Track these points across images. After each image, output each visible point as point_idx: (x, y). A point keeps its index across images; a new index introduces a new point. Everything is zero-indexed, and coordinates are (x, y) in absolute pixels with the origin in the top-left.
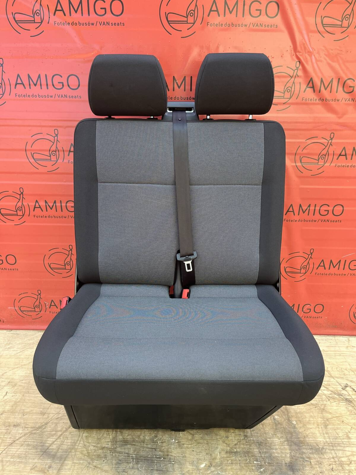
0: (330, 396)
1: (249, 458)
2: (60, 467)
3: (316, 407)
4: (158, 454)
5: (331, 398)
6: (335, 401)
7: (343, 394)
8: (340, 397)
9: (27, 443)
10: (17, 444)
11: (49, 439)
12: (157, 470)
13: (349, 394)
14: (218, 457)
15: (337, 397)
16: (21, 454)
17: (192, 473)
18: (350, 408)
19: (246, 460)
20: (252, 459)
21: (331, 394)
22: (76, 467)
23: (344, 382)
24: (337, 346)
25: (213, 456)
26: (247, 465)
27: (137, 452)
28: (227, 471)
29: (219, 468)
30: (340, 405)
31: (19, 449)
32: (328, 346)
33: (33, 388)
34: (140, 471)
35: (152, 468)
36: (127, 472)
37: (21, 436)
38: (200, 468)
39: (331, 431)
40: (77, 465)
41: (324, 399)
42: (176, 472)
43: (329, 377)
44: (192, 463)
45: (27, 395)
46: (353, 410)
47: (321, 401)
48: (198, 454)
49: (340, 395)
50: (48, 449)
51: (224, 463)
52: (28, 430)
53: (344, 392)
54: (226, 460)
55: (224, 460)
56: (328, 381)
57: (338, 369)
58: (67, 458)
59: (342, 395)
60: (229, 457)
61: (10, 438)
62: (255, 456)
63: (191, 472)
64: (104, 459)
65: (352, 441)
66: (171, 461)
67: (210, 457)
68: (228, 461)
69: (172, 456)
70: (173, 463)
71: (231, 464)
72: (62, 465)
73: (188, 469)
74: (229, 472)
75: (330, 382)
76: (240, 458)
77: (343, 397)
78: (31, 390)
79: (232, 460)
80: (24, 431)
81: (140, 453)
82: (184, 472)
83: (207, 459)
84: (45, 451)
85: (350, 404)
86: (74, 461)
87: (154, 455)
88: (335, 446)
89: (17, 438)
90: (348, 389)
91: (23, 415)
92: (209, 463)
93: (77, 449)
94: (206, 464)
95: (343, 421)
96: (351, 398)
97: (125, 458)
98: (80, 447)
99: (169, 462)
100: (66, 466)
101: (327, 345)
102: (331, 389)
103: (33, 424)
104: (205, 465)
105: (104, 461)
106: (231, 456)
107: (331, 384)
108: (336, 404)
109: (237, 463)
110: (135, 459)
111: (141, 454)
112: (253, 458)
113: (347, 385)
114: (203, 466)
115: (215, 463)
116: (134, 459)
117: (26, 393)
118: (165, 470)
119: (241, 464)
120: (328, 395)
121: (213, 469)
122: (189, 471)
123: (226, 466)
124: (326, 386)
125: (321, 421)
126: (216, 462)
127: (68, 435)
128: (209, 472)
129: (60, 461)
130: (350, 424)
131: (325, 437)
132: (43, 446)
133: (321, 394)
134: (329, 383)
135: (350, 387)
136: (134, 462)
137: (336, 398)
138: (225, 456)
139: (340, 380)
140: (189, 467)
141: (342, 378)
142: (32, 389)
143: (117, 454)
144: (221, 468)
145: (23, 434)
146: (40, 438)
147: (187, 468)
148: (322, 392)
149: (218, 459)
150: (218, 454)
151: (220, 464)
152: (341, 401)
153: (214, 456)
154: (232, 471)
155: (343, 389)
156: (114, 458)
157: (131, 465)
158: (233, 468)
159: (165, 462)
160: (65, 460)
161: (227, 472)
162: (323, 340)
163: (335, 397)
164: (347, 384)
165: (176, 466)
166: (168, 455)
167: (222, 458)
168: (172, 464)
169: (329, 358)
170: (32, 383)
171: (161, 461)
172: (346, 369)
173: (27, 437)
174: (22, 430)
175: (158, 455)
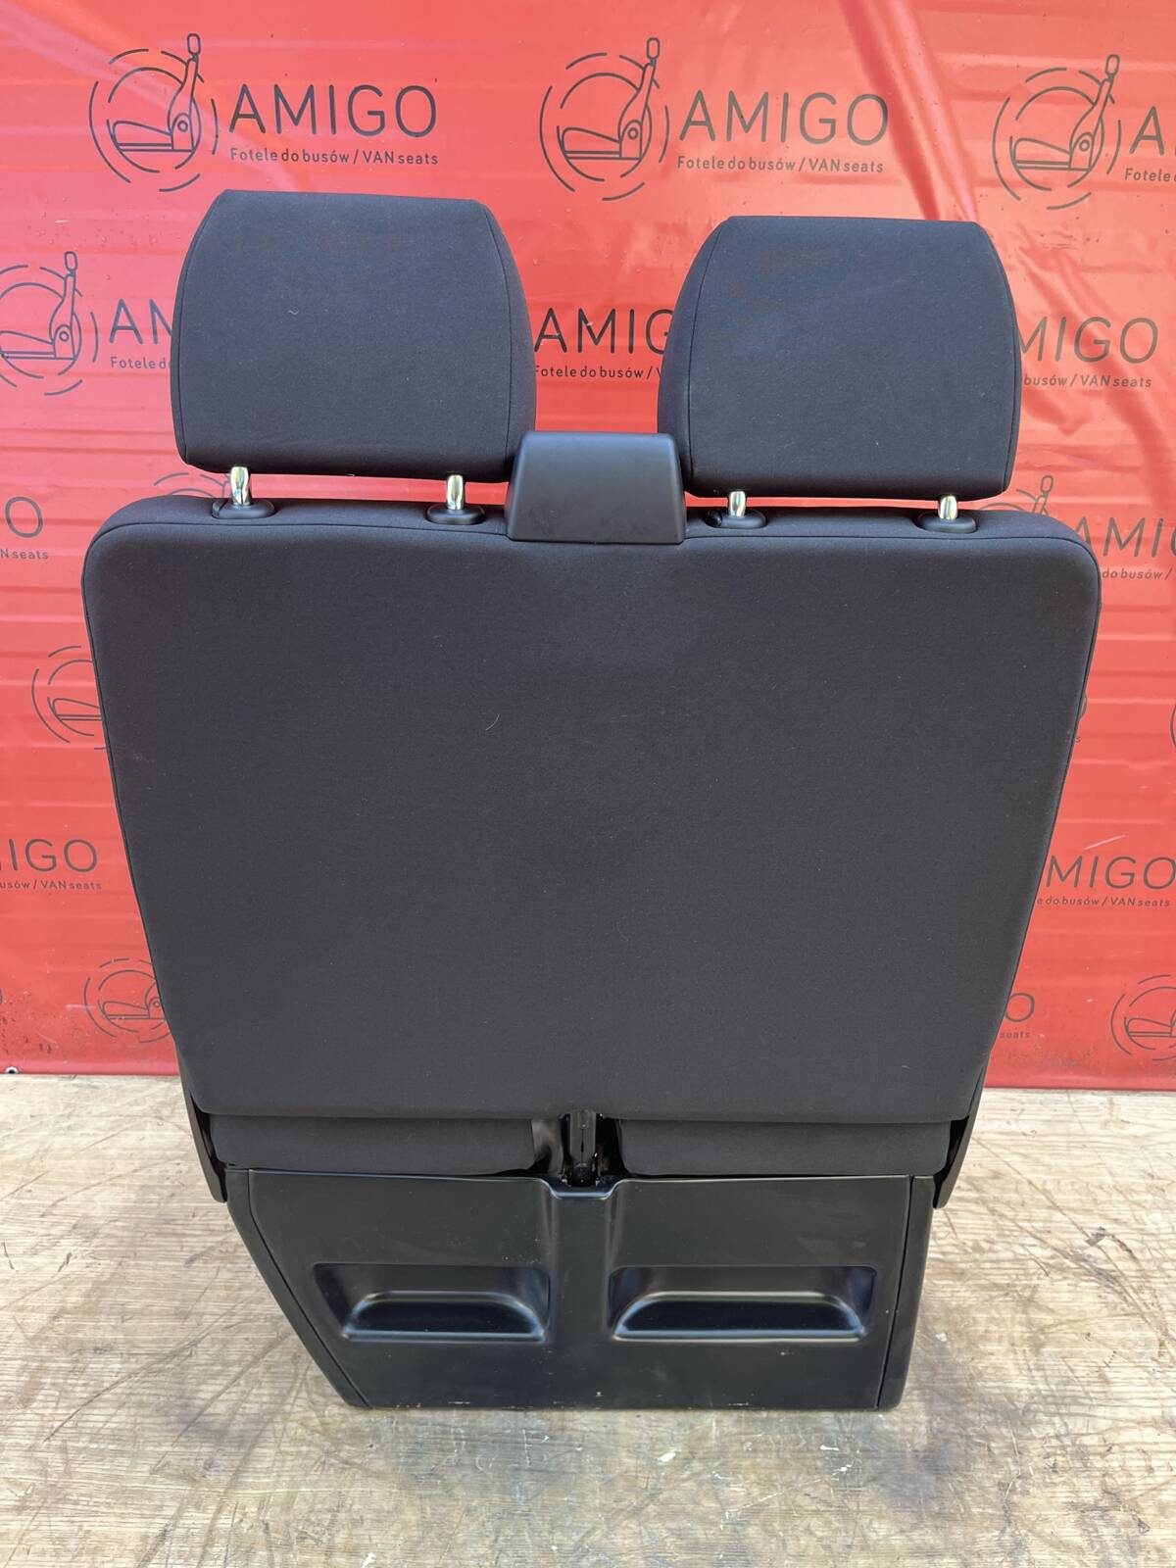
0: (1051, 1262)
1: (807, 1436)
2: (240, 1466)
3: (1007, 1295)
4: (534, 1426)
5: (1054, 1267)
6: (1065, 1278)
7: (1089, 1256)
8: (1082, 1267)
9: (139, 1398)
10: (106, 1401)
11: (203, 1387)
12: (531, 1471)
13: (1109, 1258)
14: (714, 1432)
15: (1073, 1265)
16: (119, 1430)
17: (637, 1477)
18: (1112, 1298)
19: (798, 1442)
20: (813, 1438)
21: (1052, 1257)
22: (288, 1464)
23: (1093, 1223)
24: (1075, 1119)
25: (697, 1430)
26: (801, 1455)
27: (470, 1422)
28: (740, 1473)
29: (717, 1464)
30: (1078, 1289)
31: (115, 1415)
32: (1049, 1121)
33: (149, 1243)
34: (482, 1472)
35: (517, 1465)
36: (441, 1477)
37: (116, 1379)
38: (660, 1464)
39: (1053, 1363)
40: (291, 1458)
41: (1031, 1271)
42: (586, 1477)
43: (1049, 1208)
44: (636, 1451)
45: (132, 1263)
46: (1121, 1303)
47: (1023, 1277)
48: (654, 1424)
49: (1079, 1259)
50: (200, 1414)
51: (733, 1449)
52: (137, 1361)
53: (1093, 1251)
54: (736, 1441)
55: (730, 1441)
56: (1045, 1221)
57: (1076, 1187)
58: (261, 1440)
59: (1085, 1261)
60: (745, 1434)
61: (84, 1385)
62: (826, 1432)
63: (634, 1474)
64: (371, 1442)
65: (1114, 1389)
66: (571, 1445)
67: (688, 1432)
68: (742, 1444)
69: (576, 1430)
70: (579, 1449)
71: (752, 1451)
72: (245, 1460)
73: (625, 1469)
74: (747, 1476)
75: (1051, 1222)
76: (778, 1437)
77: (1087, 1267)
78: (144, 1249)
79: (754, 1442)
80: (126, 1365)
81: (480, 1422)
82: (611, 1476)
83: (681, 1438)
84: (193, 1422)
85: (1111, 1285)
86: (282, 1449)
87: (521, 1429)
88: (1065, 1405)
89: (106, 1385)
90: (1105, 1242)
91: (123, 1318)
92: (687, 1450)
93: (290, 1413)
94: (676, 1453)
95: (1089, 1334)
96: (1114, 1268)
97: (435, 1438)
98: (300, 1409)
99: (568, 1448)
100: (258, 1460)
101: (1047, 1118)
102: (1054, 1242)
103: (154, 1345)
104: (674, 1455)
105: (371, 1446)
106: (753, 1429)
107: (1057, 1227)
108: (1069, 1285)
109: (770, 1450)
110: (466, 1440)
111: (483, 1425)
112: (817, 1437)
113: (1102, 1232)
114: (667, 1458)
115: (705, 1451)
116: (461, 1440)
117: (129, 1257)
118: (557, 1469)
119: (781, 1453)
120: (1044, 1260)
121: (697, 1466)
122: (626, 1472)
123: (738, 1457)
124: (1038, 1235)
125: (1023, 1332)
126: (706, 1445)
127: (260, 1374)
128: (685, 1476)
129: (239, 1447)
130: (1109, 1343)
131: (1033, 1377)
132: (187, 1405)
133: (1023, 1257)
134: (1048, 1225)
135: (1113, 1236)
136: (463, 1449)
137: (1069, 1267)
138: (735, 1430)
139: (1079, 1218)
140: (626, 1460)
141: (1088, 1212)
142: (147, 1246)
143: (411, 1428)
144: (722, 1464)
145: (124, 1375)
146: (177, 1385)
147: (620, 1463)
148: (1025, 1249)
149: (712, 1439)
150: (714, 1424)
151: (719, 1452)
152: (1086, 1278)
153: (700, 1431)
154: (755, 1473)
155: (1092, 1243)
156: (401, 1437)
157: (453, 1457)
158: (758, 1464)
159: (556, 1449)
160: (253, 1446)
161: (740, 1476)
162: (1035, 1103)
163: (1065, 1266)
164: (1101, 1229)
165: (589, 1458)
166: (563, 1429)
167: (723, 1435)
168: (577, 1452)
169: (1050, 1155)
170: (147, 1228)
171: (544, 1444)
172: (1101, 1188)
173: (136, 1382)
174: (122, 1363)
175: (532, 1429)
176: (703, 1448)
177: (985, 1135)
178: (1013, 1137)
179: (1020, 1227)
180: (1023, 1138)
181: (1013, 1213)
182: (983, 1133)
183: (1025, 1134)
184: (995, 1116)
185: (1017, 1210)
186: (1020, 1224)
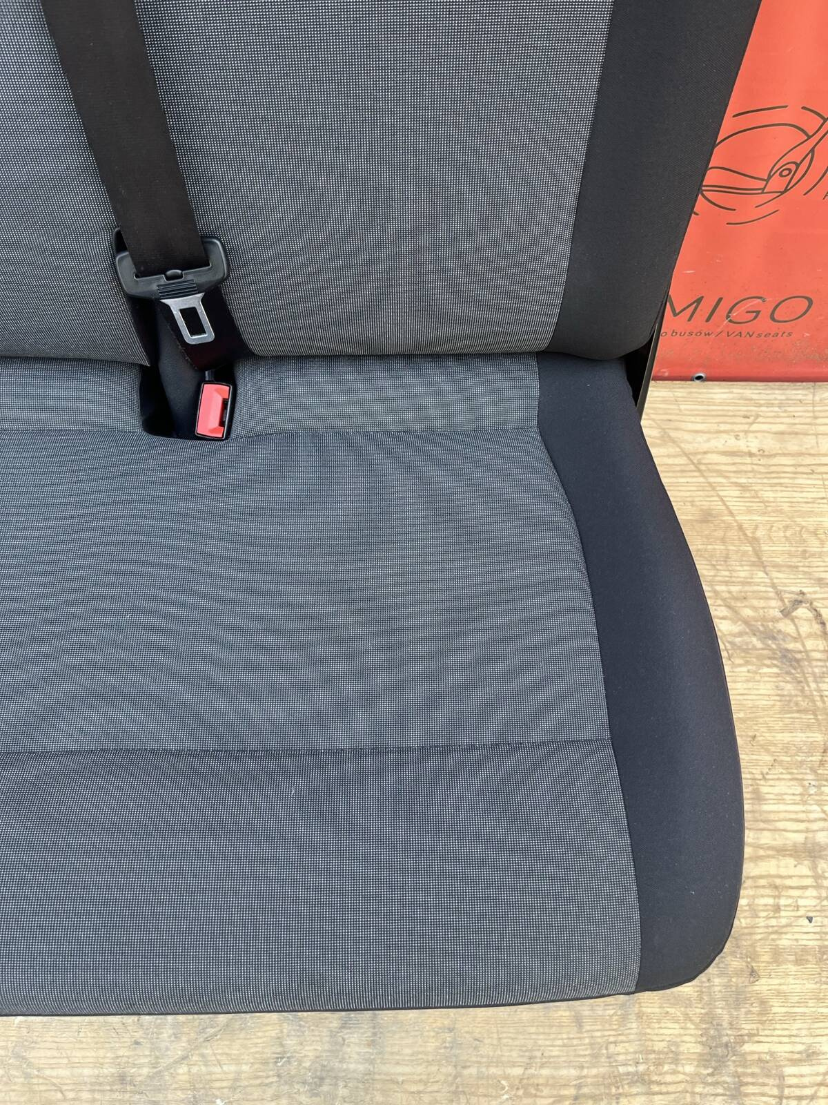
0: (738, 640)
5: (739, 648)
6: (747, 663)
7: (780, 631)
8: (768, 647)
13: (799, 634)
15: (759, 645)
18: (789, 688)
21: (740, 634)
23: (793, 584)
24: (812, 430)
30: (758, 677)
32: (782, 433)
43: (753, 564)
46: (796, 696)
49: (769, 635)
53: (786, 627)
56: (743, 583)
57: (788, 534)
59: (774, 638)
75: (749, 583)
77: (774, 646)
85: (793, 671)
90: (802, 612)
95: (755, 737)
96: (801, 648)
101: (782, 428)
102: (747, 612)
107: (754, 592)
108: (748, 671)
113: (800, 598)
120: (730, 639)
124: (733, 603)
130: (773, 749)
134: (747, 588)
135: (811, 604)
137: (755, 648)
139: (780, 577)
141: (794, 568)
152: (768, 662)
155: (786, 613)
162: (772, 405)
163: (750, 647)
164: (802, 593)
169: (772, 485)
172: (815, 534)
177: (709, 456)
178: (738, 460)
180: (748, 460)
181: (712, 573)
182: (705, 453)
183: (751, 455)
184: (723, 427)
185: (718, 567)
186: (718, 588)
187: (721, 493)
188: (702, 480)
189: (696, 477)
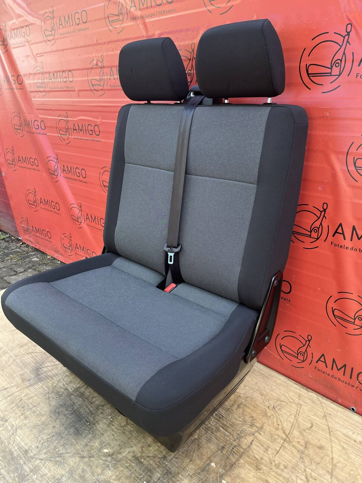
1: (145, 475)
2: (33, 384)
4: (89, 419)
11: (48, 363)
12: (76, 428)
14: (124, 454)
16: (26, 362)
17: (93, 449)
19: (141, 475)
20: (146, 477)
22: (40, 390)
25: (121, 450)
26: (137, 479)
27: (80, 407)
28: (116, 469)
29: (114, 462)
31: (29, 359)
34: (67, 421)
35: (75, 425)
36: (59, 415)
38: (102, 451)
40: (42, 389)
42: (84, 440)
43: (328, 472)
44: (101, 443)
48: (114, 440)
50: (41, 368)
51: (123, 462)
54: (126, 461)
55: (125, 460)
56: (319, 475)
57: (352, 472)
58: (42, 381)
60: (131, 461)
61: (33, 349)
62: (151, 479)
63: (93, 448)
64: (58, 396)
66: (91, 430)
67: (118, 449)
68: (127, 463)
69: (96, 427)
70: (91, 432)
71: (126, 467)
72: (35, 384)
73: (93, 445)
74: (117, 472)
76: (138, 469)
79: (130, 465)
81: (81, 409)
82: (89, 444)
83: (115, 449)
84: (38, 369)
86: (43, 386)
87: (86, 417)
92: (112, 453)
93: (54, 379)
94: (109, 451)
97: (69, 405)
98: (56, 379)
99: (89, 430)
100: (37, 385)
104: (108, 451)
105: (57, 398)
106: (134, 462)
109: (130, 470)
110: (74, 411)
111: (81, 410)
112: (147, 478)
114: (106, 451)
115: (116, 457)
116: (73, 410)
118: (81, 433)
119: (132, 474)
121: (109, 459)
122: (93, 446)
123: (121, 465)
124: (309, 478)
126: (118, 456)
127: (59, 367)
128: (103, 459)
129: (38, 380)
132: (41, 365)
136: (70, 412)
138: (130, 458)
140: (96, 443)
143: (68, 399)
144: (115, 464)
146: (45, 359)
147: (95, 443)
149: (121, 455)
150: (127, 452)
151: (118, 460)
153: (122, 451)
154: (119, 473)
156: (64, 400)
157: (67, 412)
158: (123, 472)
159: (87, 428)
160: (40, 382)
161: (115, 470)
165: (90, 436)
166: (94, 424)
167: (126, 457)
168: (90, 432)
169: (356, 454)
171: (86, 425)
175: (88, 419)
176: (117, 456)
177: (337, 432)
178: (348, 439)
179: (305, 470)
180: (353, 442)
181: (309, 464)
183: (355, 441)
184: (350, 427)
185: (313, 464)
186: (307, 470)
187: (333, 445)
188: (329, 437)
189: (327, 434)
